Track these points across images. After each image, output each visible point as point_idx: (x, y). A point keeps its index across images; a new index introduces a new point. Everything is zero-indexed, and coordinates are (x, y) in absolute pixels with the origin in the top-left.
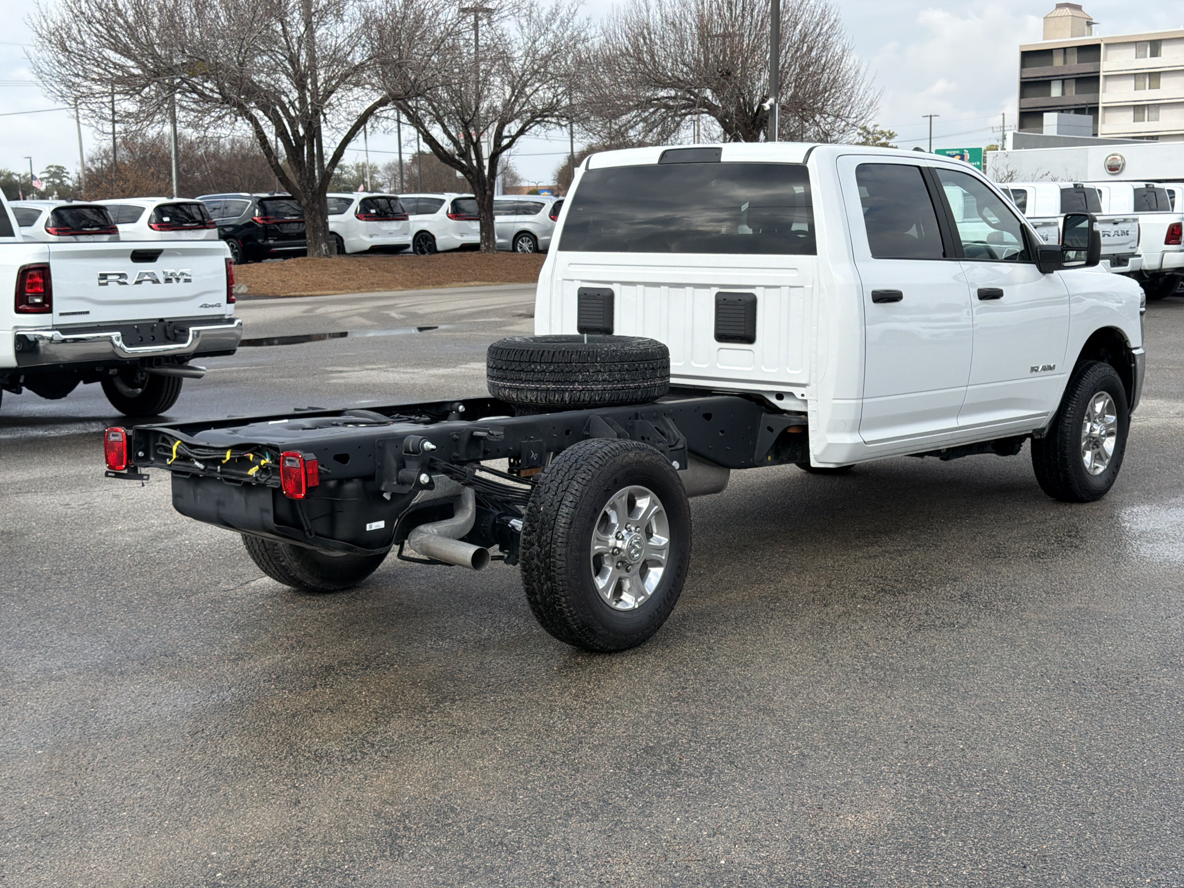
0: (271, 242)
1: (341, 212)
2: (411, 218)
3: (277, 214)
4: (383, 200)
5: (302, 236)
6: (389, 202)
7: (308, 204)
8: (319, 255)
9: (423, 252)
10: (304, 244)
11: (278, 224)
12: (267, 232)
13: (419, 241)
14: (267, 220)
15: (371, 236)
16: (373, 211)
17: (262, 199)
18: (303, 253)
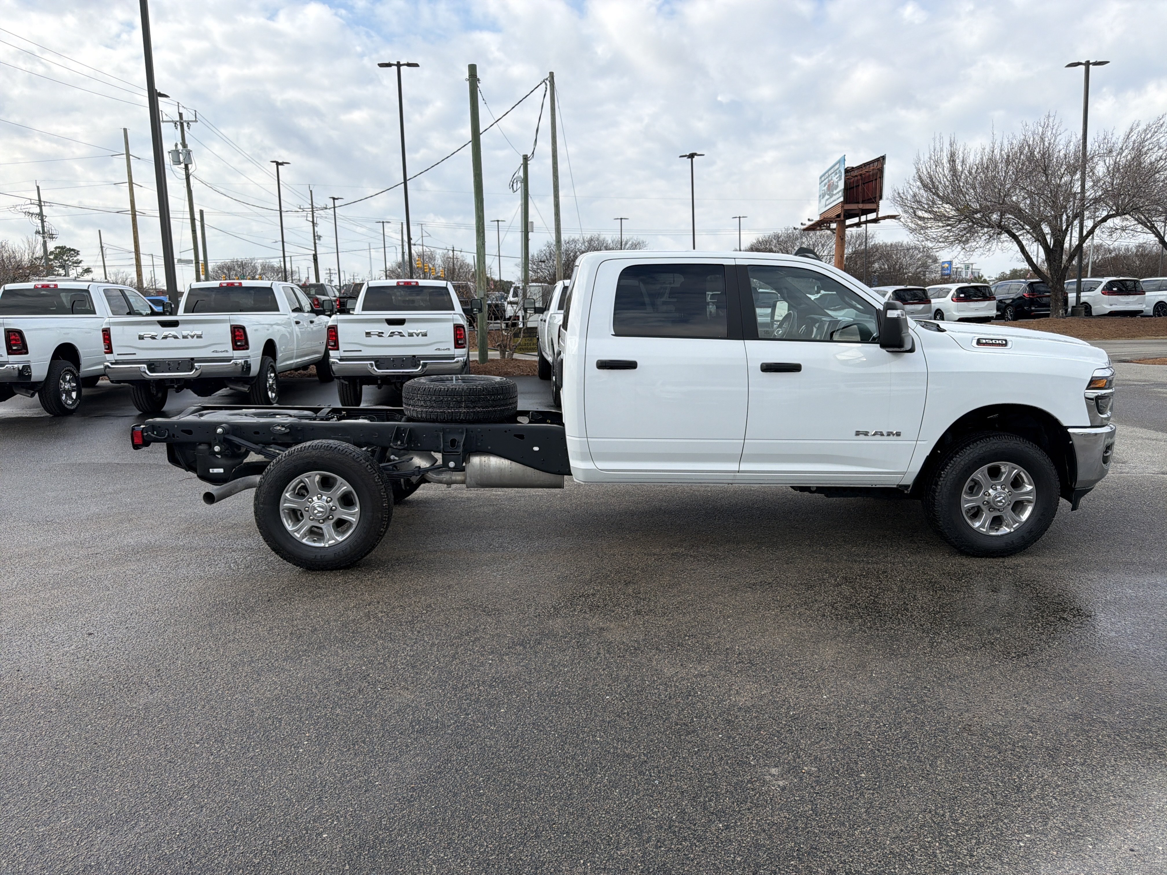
0: (1033, 308)
1: (1091, 289)
2: (1147, 294)
3: (1040, 292)
4: (1132, 282)
5: (1047, 305)
6: (1135, 284)
7: (1053, 286)
8: (1057, 317)
9: (1159, 316)
10: (1049, 310)
11: (1039, 297)
12: (1032, 302)
13: (1158, 308)
14: (1033, 295)
15: (1111, 305)
16: (1115, 289)
17: (1032, 283)
18: (1047, 315)
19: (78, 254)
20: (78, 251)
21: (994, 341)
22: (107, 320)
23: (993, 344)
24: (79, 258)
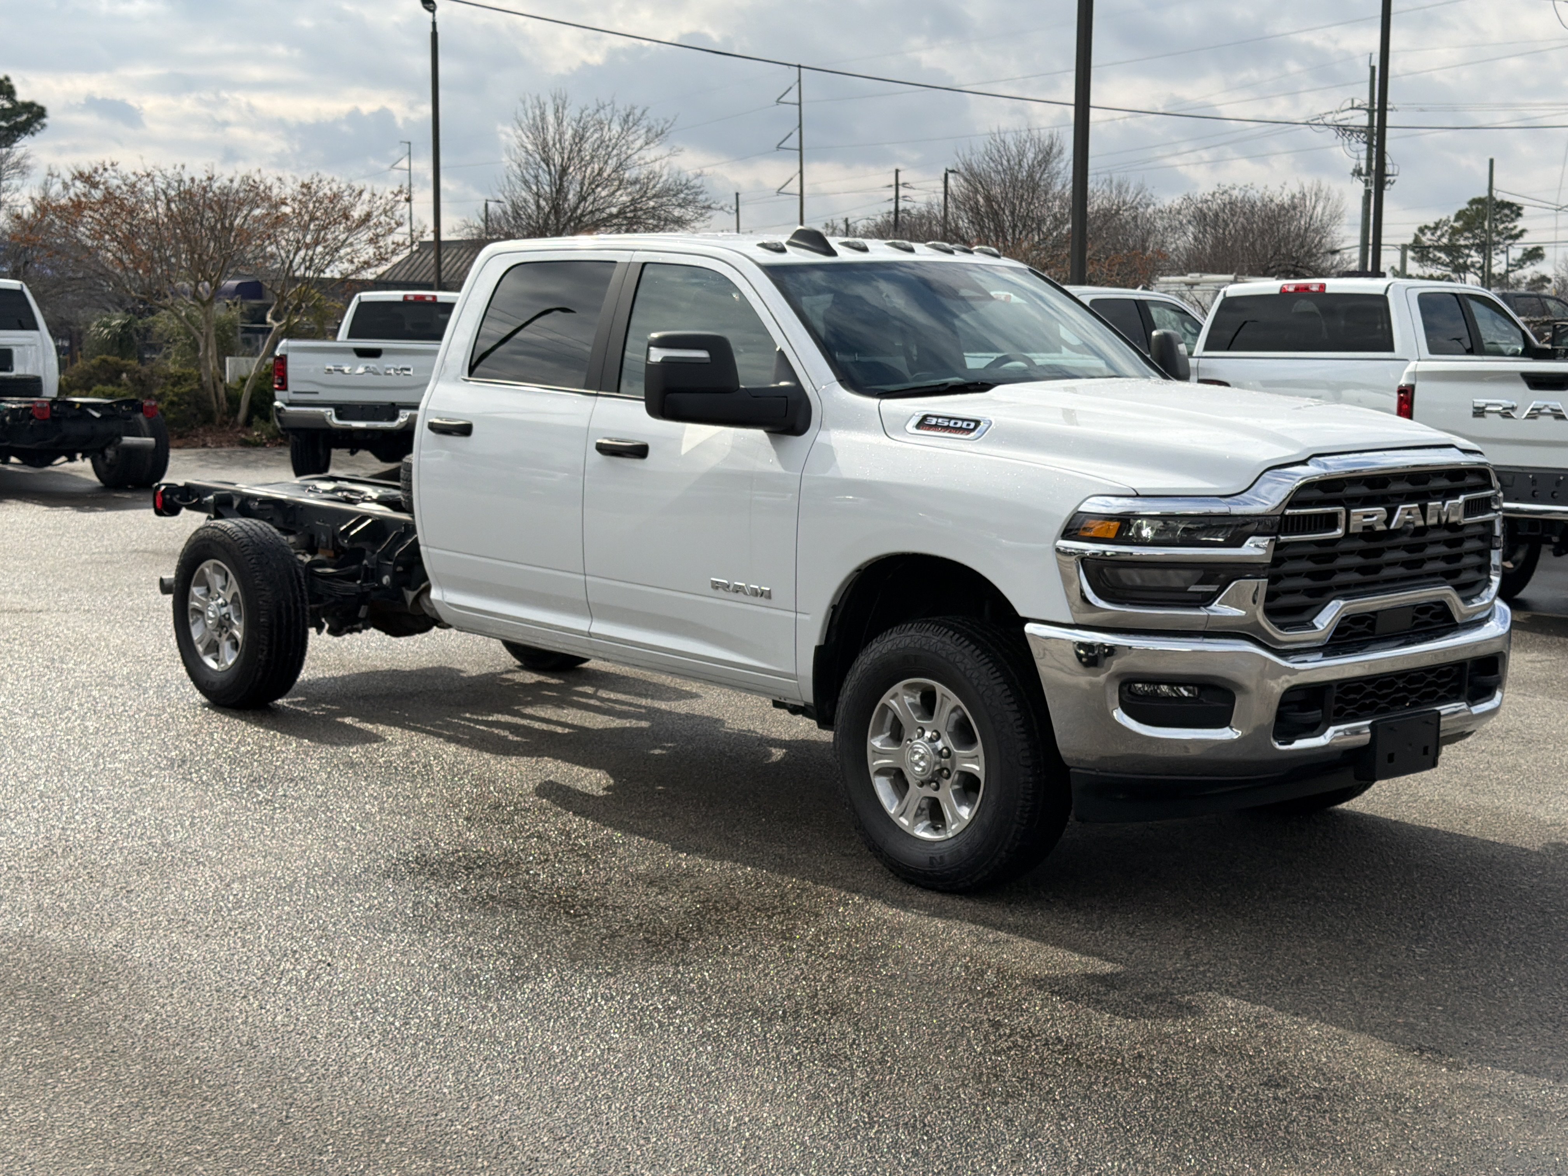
19: (1519, 215)
20: (1520, 208)
21: (952, 424)
22: (1411, 366)
23: (947, 428)
24: (1520, 224)
